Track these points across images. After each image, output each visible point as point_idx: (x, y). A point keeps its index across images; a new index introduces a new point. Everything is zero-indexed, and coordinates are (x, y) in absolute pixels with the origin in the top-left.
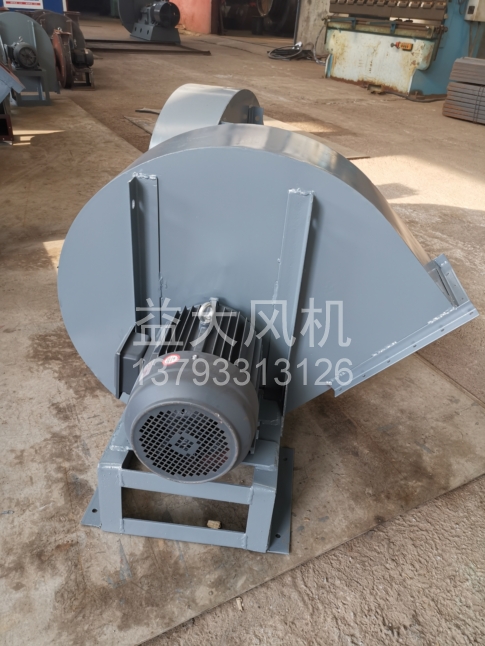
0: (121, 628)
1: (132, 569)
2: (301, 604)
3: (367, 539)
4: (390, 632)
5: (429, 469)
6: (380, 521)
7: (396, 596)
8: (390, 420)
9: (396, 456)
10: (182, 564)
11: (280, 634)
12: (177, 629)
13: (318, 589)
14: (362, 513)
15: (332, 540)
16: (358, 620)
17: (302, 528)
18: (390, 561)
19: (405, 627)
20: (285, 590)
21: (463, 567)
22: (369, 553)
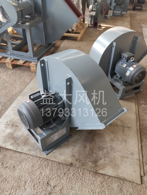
0: (10, 145)
1: (21, 137)
2: (38, 165)
3: (65, 165)
4: (46, 184)
5: (99, 164)
6: (71, 164)
7: (56, 179)
8: (105, 146)
9: (94, 155)
10: (28, 142)
11: (30, 166)
12: (17, 152)
13: (44, 165)
14: (70, 160)
15: (57, 159)
16: (44, 176)
17: (54, 153)
18: (63, 173)
19: (50, 186)
20: (39, 160)
21: (78, 188)
22: (62, 168)
